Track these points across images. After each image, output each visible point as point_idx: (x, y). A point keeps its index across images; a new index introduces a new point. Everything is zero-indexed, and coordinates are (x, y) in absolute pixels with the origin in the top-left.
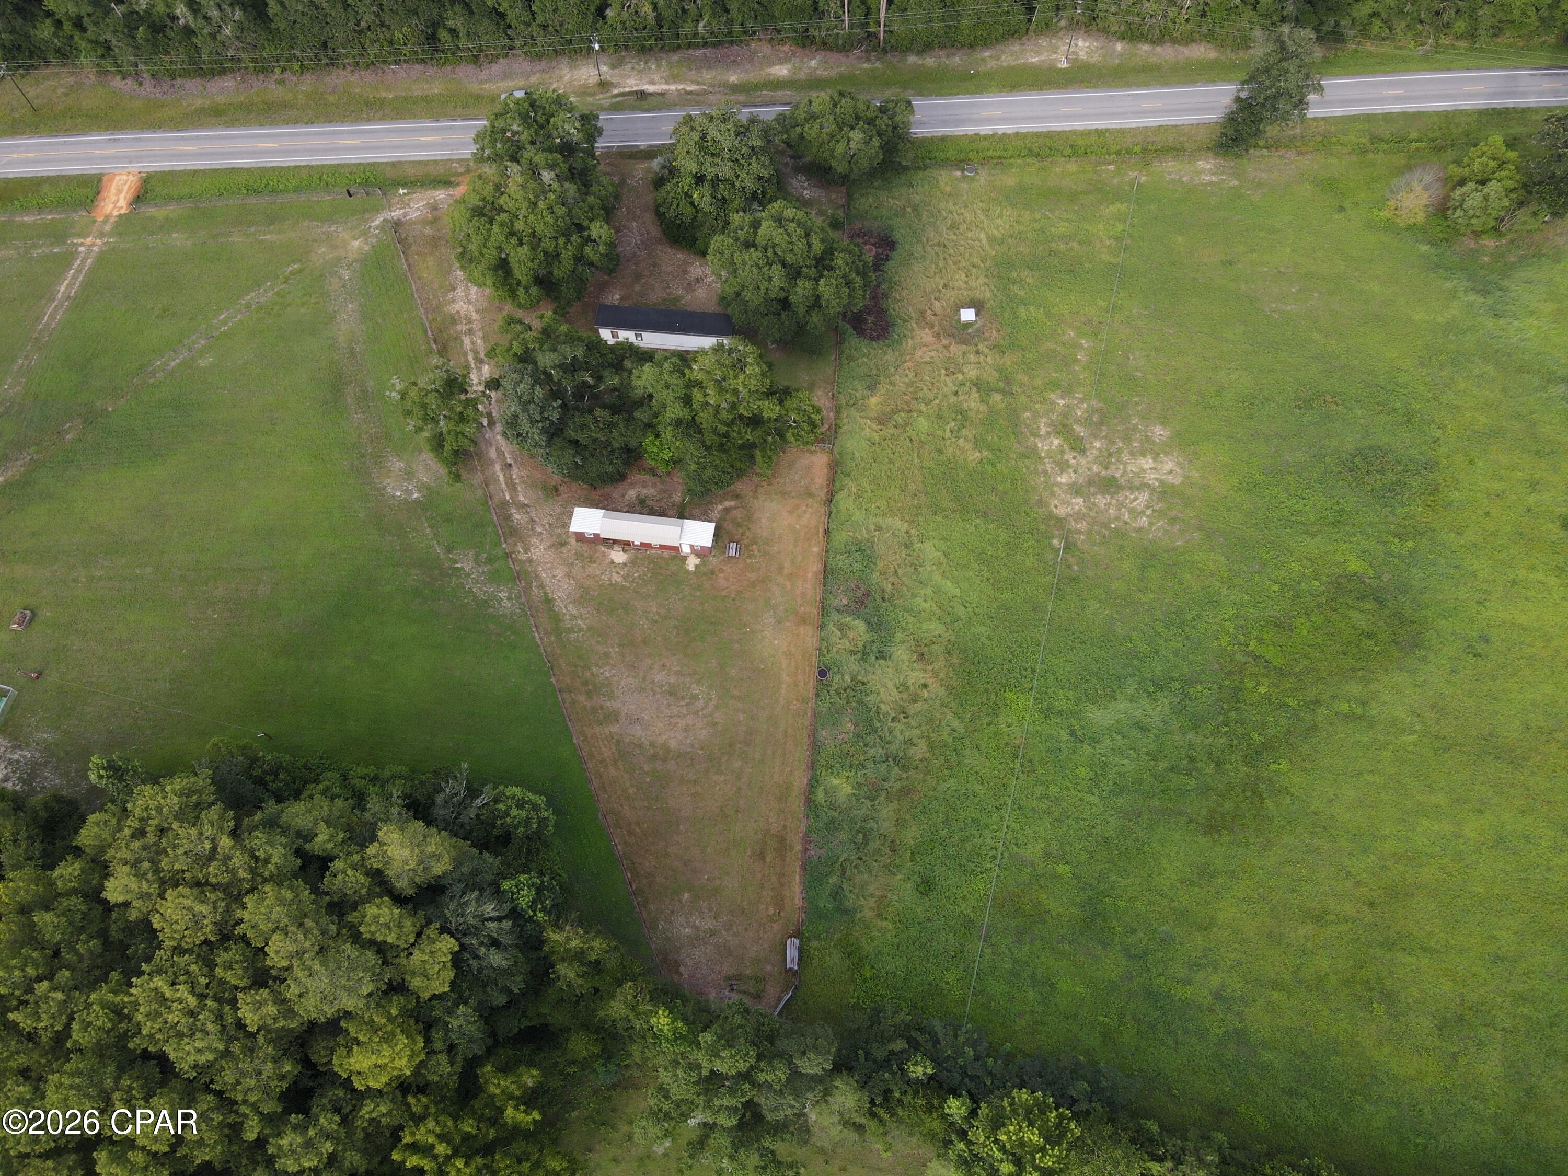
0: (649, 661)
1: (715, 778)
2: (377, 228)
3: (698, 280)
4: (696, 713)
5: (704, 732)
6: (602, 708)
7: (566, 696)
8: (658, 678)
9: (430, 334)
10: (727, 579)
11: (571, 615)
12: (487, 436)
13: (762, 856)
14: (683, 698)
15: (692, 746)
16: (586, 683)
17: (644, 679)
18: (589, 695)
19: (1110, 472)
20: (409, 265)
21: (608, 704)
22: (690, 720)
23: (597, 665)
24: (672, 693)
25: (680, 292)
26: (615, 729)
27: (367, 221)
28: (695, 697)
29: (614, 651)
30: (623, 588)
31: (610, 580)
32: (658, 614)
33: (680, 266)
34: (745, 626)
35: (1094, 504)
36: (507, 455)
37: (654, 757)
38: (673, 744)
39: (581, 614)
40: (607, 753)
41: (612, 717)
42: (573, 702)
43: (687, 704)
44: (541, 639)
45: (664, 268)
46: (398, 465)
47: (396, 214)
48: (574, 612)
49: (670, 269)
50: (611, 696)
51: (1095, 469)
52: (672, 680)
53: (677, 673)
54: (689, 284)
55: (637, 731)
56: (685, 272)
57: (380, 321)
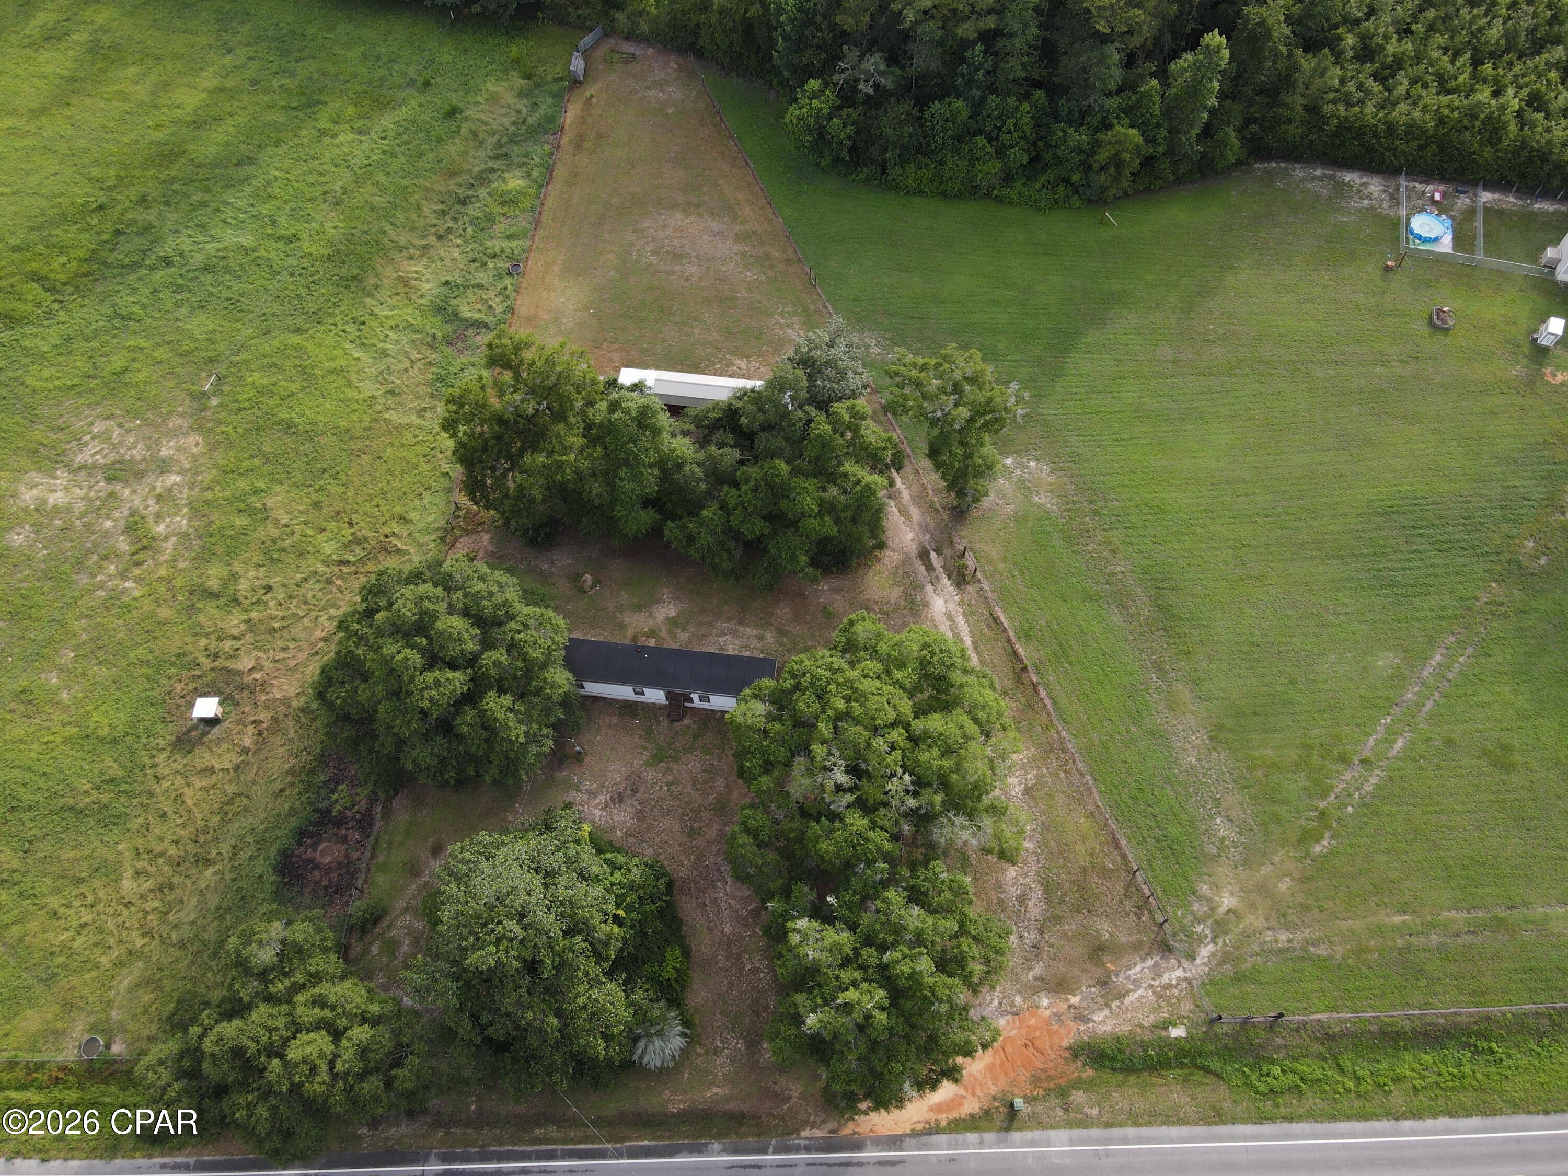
0: (703, 284)
1: (638, 190)
2: (1201, 939)
3: (619, 799)
4: (654, 240)
5: (646, 224)
6: (754, 246)
7: (793, 256)
8: (694, 269)
9: (1047, 701)
10: (610, 360)
11: (793, 329)
12: (928, 537)
13: (600, 136)
14: (667, 252)
15: (660, 214)
16: (771, 267)
17: (708, 268)
18: (767, 256)
19: (110, 488)
20: (1116, 844)
21: (746, 249)
22: (661, 234)
23: (761, 283)
24: (677, 257)
25: (650, 775)
26: (738, 228)
27: (1224, 958)
28: (655, 253)
29: (742, 294)
30: (733, 353)
31: (749, 362)
32: (692, 327)
33: (650, 828)
34: (594, 315)
35: (149, 448)
36: (895, 510)
37: (698, 206)
38: (679, 215)
39: (781, 328)
40: (747, 210)
41: (741, 238)
42: (784, 251)
43: (663, 247)
44: (826, 307)
45: (676, 827)
46: (1042, 499)
47: (1174, 974)
48: (789, 331)
49: (667, 822)
50: (744, 255)
51: (127, 492)
52: (678, 268)
53: (674, 273)
54: (635, 791)
55: (715, 225)
56: (640, 816)
57: (1134, 729)
